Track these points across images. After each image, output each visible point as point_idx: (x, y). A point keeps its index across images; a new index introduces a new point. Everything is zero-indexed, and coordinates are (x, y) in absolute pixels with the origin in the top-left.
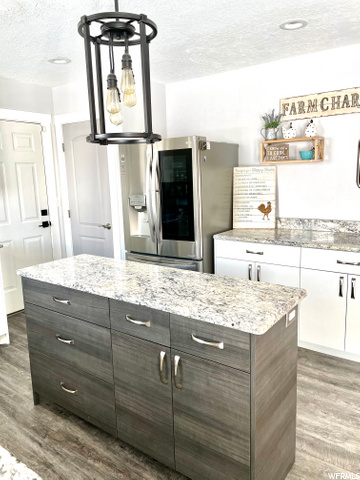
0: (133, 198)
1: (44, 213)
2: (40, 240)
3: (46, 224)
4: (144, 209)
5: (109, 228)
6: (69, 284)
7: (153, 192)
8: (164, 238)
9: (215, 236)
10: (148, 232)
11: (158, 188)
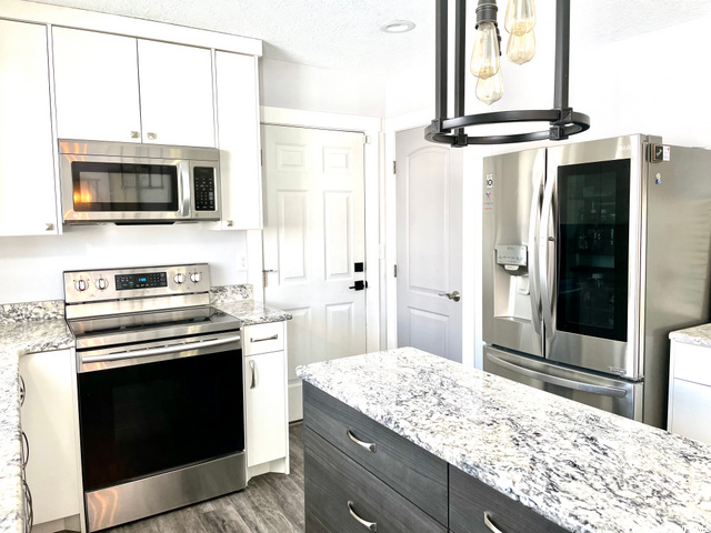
0: (502, 250)
1: (359, 267)
2: (349, 310)
3: (359, 286)
4: (523, 270)
5: (457, 299)
6: (376, 412)
7: (543, 242)
8: (558, 328)
9: (672, 336)
10: (527, 313)
11: (552, 235)
